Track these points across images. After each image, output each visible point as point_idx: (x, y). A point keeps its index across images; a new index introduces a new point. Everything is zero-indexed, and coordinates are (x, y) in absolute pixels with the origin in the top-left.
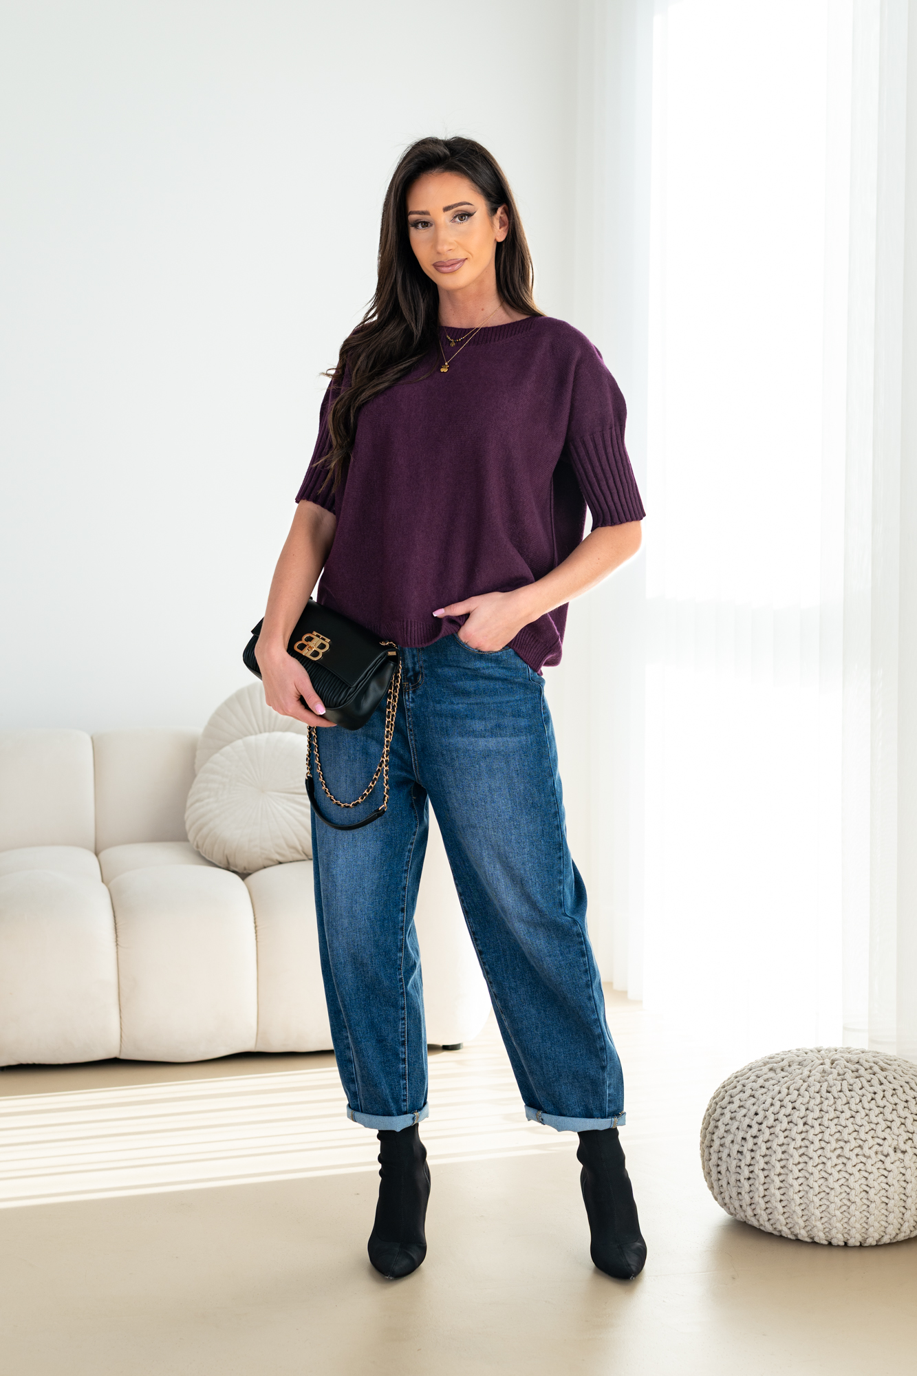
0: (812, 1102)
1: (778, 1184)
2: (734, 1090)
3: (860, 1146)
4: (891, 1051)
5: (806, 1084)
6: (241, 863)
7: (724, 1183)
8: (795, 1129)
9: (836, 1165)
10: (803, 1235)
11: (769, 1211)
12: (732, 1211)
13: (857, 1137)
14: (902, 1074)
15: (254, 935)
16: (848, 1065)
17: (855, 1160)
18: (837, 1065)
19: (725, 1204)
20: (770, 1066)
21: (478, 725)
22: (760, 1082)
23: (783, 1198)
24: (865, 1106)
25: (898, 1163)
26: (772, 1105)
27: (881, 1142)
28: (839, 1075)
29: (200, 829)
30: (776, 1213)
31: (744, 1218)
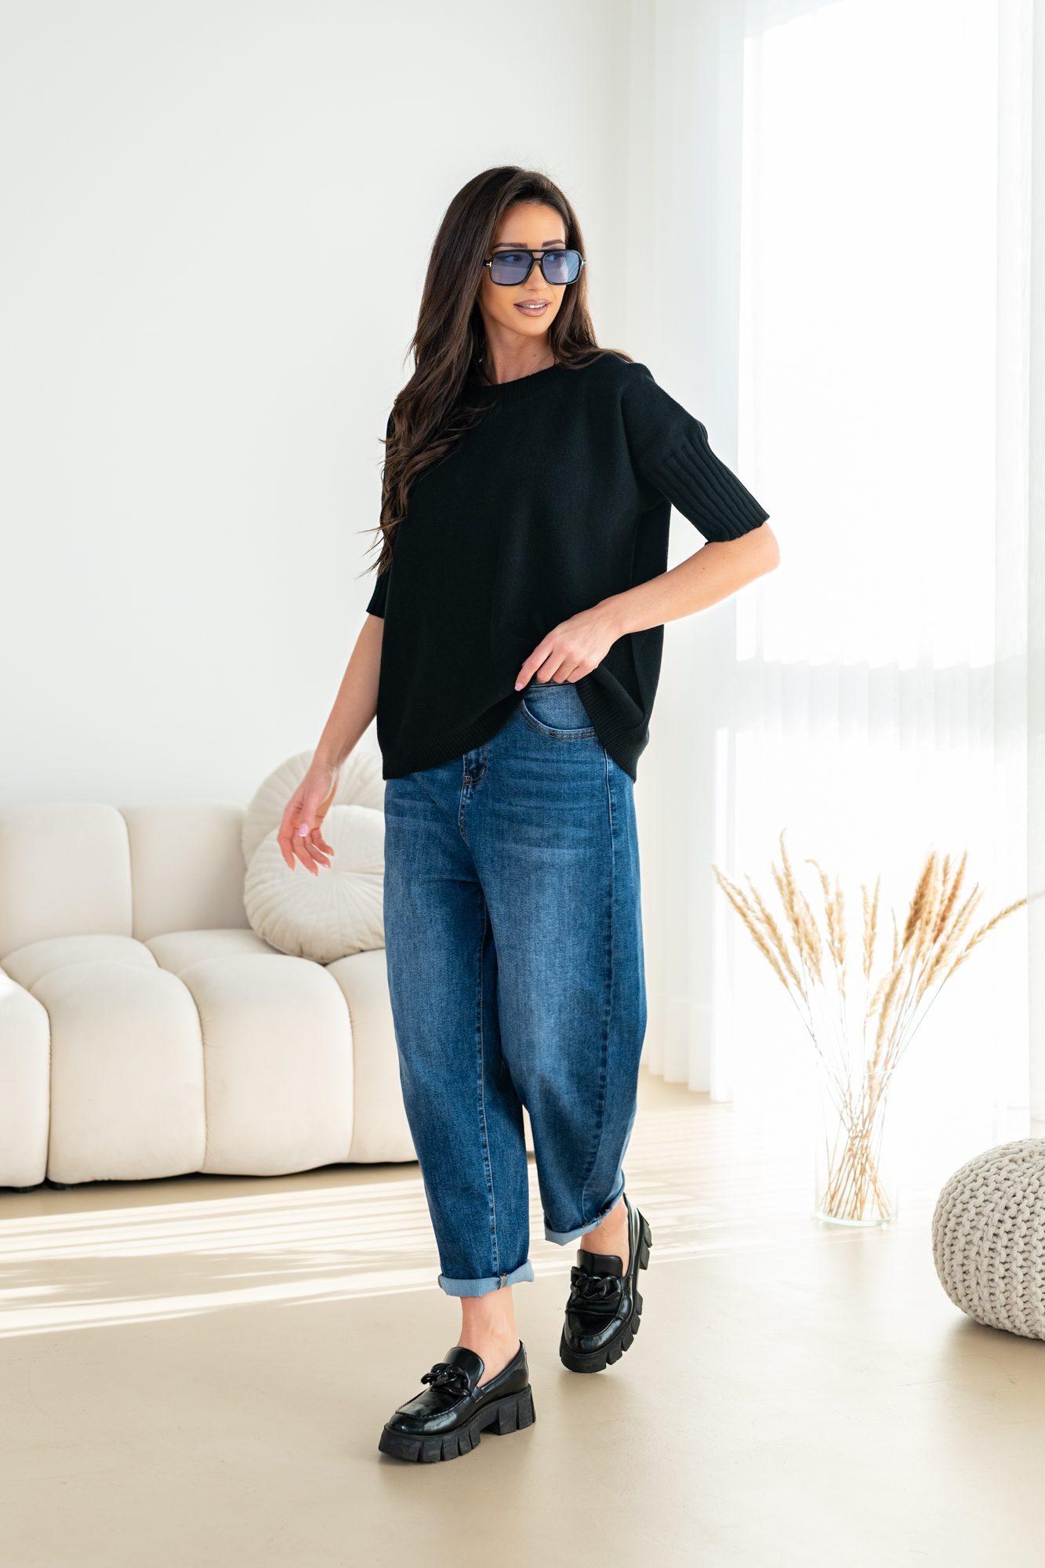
11: (1026, 1312)
26: (1024, 1197)
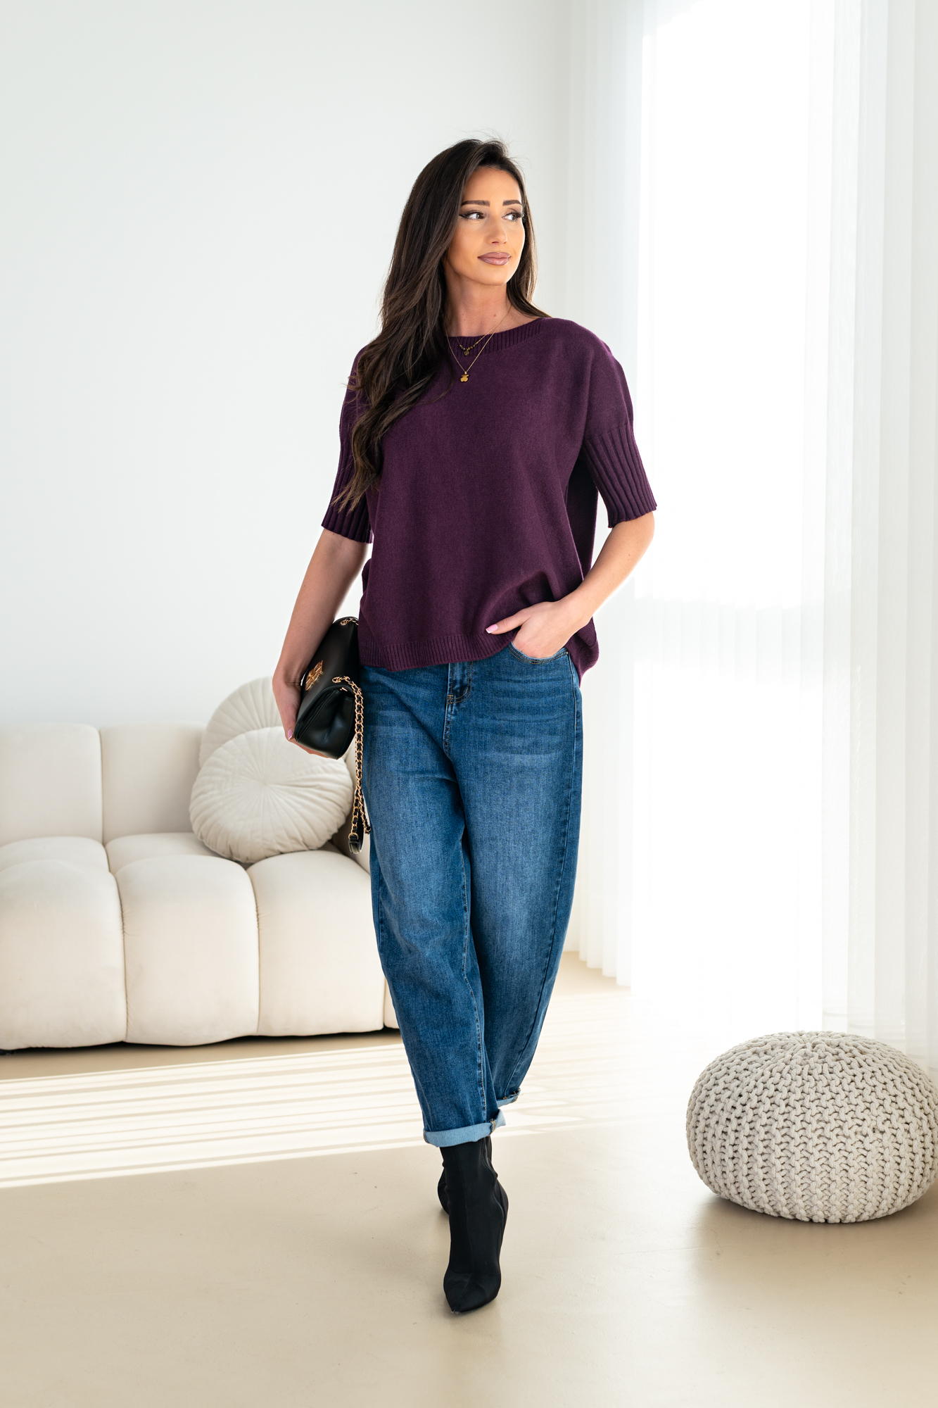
0: (794, 1084)
1: (761, 1163)
2: (719, 1073)
3: (840, 1127)
4: (870, 1035)
5: (788, 1067)
6: (244, 853)
7: (709, 1162)
8: (777, 1110)
9: (817, 1145)
10: (785, 1212)
11: (752, 1189)
12: (717, 1189)
13: (838, 1118)
14: (880, 1057)
15: (256, 923)
16: (829, 1048)
17: (835, 1140)
18: (818, 1048)
19: (710, 1183)
20: (753, 1049)
21: (517, 742)
22: (744, 1064)
23: (766, 1176)
24: (845, 1088)
25: (876, 1143)
26: (755, 1087)
27: (860, 1122)
28: (820, 1058)
29: (204, 821)
30: (759, 1191)
31: (728, 1196)
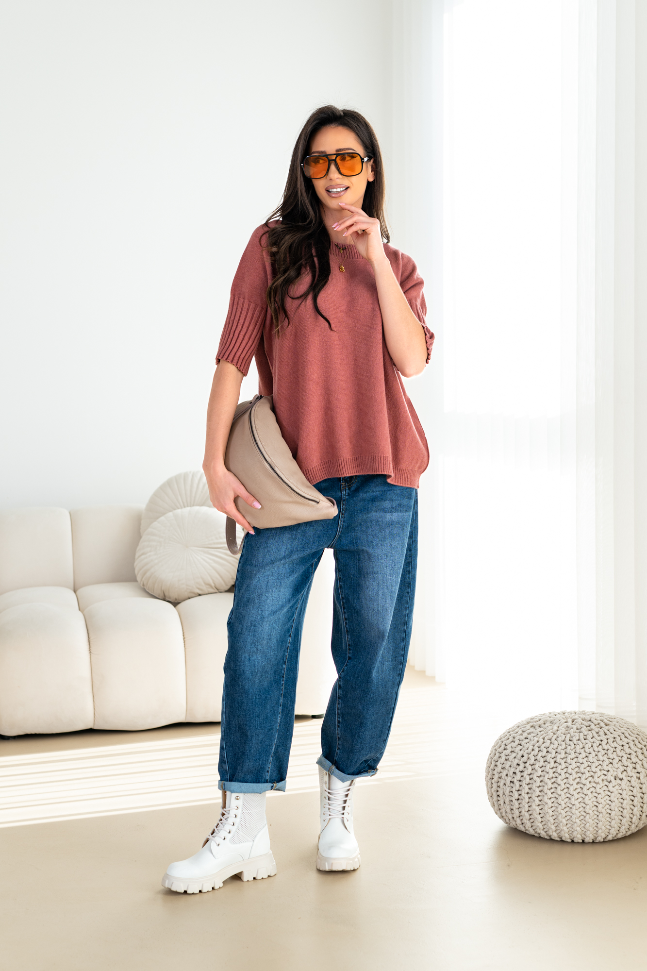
0: (560, 748)
1: (538, 803)
2: (507, 741)
3: (592, 776)
4: (611, 713)
5: (555, 736)
6: (173, 596)
7: (501, 802)
8: (548, 766)
9: (576, 789)
10: (555, 836)
11: (531, 821)
12: (507, 821)
13: (590, 770)
14: (619, 728)
15: (183, 644)
16: (584, 722)
17: (589, 786)
18: (576, 722)
19: (503, 817)
20: (531, 724)
22: (525, 735)
23: (541, 812)
24: (595, 750)
25: (617, 787)
26: (533, 750)
27: (606, 773)
28: (577, 729)
29: (145, 573)
30: (536, 822)
31: (515, 825)
